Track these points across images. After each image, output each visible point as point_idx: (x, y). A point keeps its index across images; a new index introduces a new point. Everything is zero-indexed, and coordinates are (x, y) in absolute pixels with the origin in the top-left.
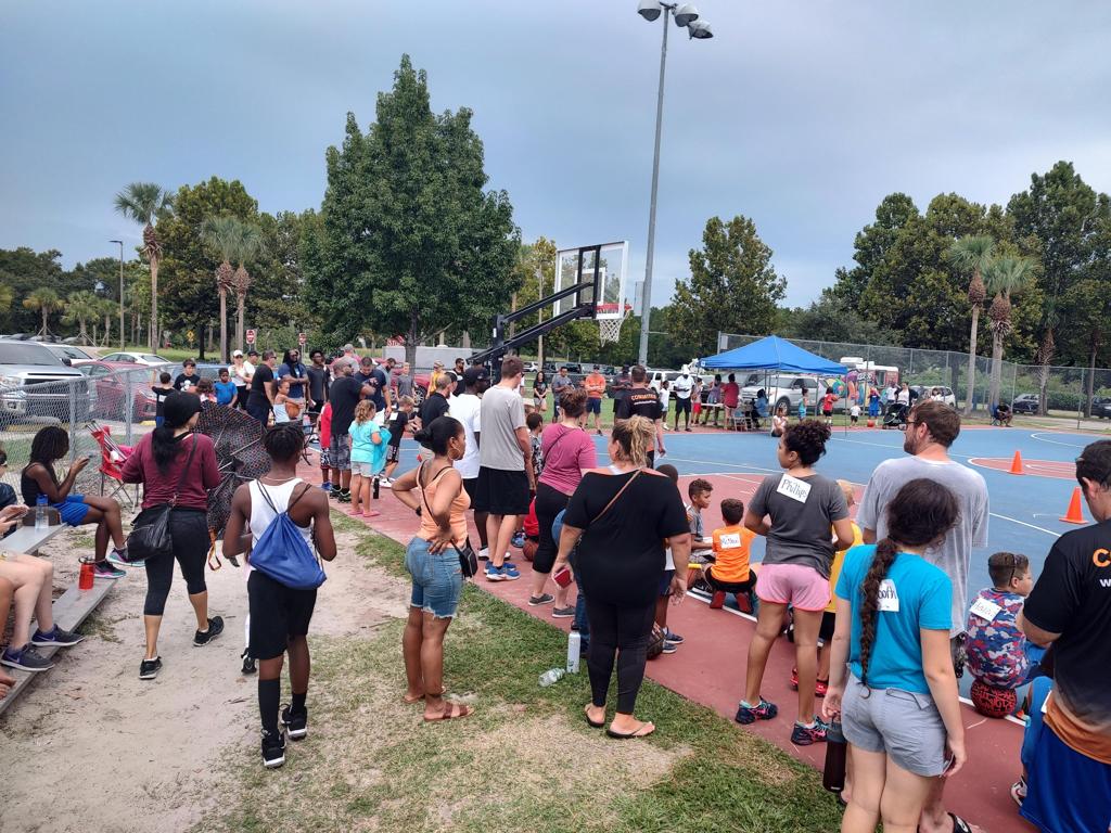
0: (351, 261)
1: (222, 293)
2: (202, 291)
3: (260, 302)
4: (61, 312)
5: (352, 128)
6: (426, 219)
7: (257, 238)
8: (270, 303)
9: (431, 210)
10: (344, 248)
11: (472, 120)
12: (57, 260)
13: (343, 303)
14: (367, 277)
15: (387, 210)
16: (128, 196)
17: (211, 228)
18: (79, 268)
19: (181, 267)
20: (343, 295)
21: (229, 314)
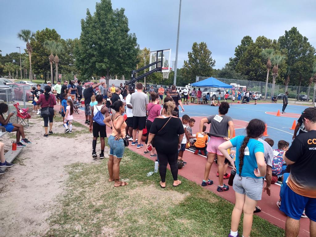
0: (89, 54)
1: (51, 63)
2: (45, 63)
3: (63, 66)
4: (3, 69)
5: (88, 13)
6: (111, 42)
7: (61, 47)
8: (65, 66)
9: (113, 39)
10: (87, 50)
11: (125, 12)
13: (87, 67)
14: (94, 59)
15: (99, 39)
16: (21, 33)
17: (47, 44)
18: (7, 55)
19: (38, 56)
20: (87, 64)
21: (53, 69)
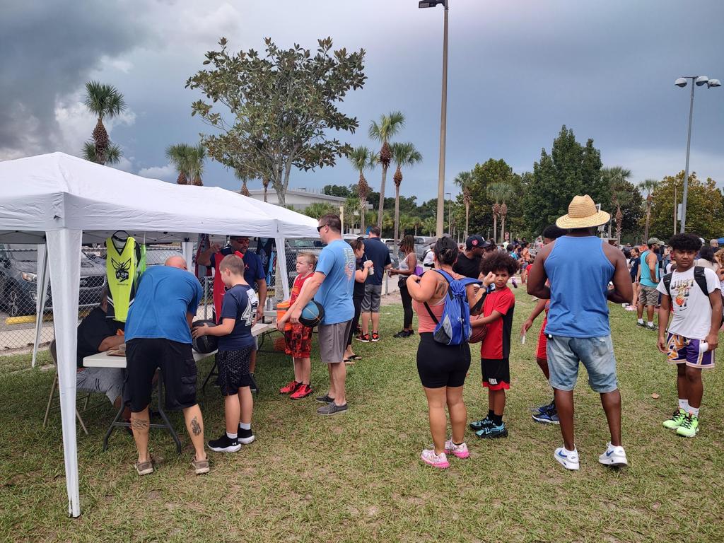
0: (541, 205)
1: (495, 217)
2: (485, 214)
3: (512, 219)
4: (422, 228)
5: (544, 154)
6: (568, 189)
7: (511, 190)
8: (517, 219)
9: (569, 185)
10: (537, 201)
12: (415, 201)
13: (538, 221)
14: (546, 211)
15: (553, 186)
17: (491, 188)
18: (424, 204)
19: (477, 204)
20: (538, 218)
21: (498, 225)
